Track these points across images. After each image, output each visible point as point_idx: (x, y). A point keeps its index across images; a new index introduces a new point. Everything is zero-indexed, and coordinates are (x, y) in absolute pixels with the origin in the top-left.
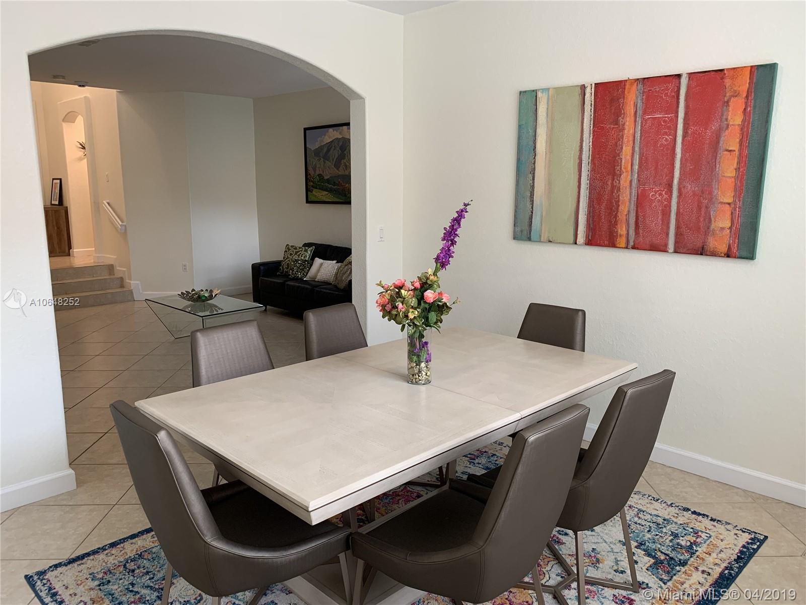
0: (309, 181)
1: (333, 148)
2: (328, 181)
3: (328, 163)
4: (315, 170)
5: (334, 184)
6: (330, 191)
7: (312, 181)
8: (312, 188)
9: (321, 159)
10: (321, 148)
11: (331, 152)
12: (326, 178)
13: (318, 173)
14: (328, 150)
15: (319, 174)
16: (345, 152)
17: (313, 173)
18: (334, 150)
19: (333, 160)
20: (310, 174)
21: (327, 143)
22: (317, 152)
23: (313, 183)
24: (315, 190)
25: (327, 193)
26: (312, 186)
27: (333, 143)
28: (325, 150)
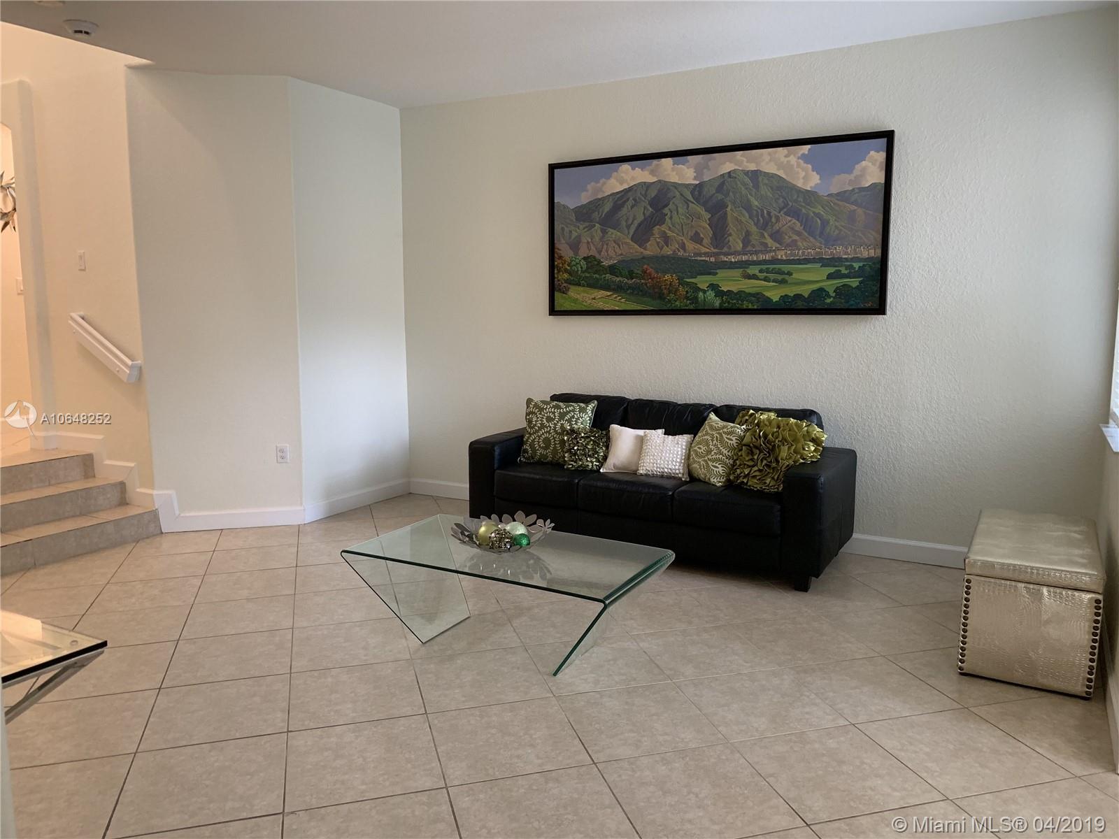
0: (559, 272)
1: (630, 202)
2: (612, 269)
3: (613, 234)
4: (575, 246)
5: (631, 275)
6: (618, 289)
7: (566, 271)
8: (565, 285)
9: (595, 226)
10: (596, 204)
11: (625, 210)
12: (606, 263)
13: (584, 252)
14: (617, 207)
15: (588, 257)
16: (666, 211)
17: (571, 254)
18: (632, 207)
19: (628, 227)
20: (560, 257)
21: (611, 195)
22: (585, 214)
23: (570, 274)
24: (573, 288)
25: (609, 293)
26: (567, 281)
27: (630, 194)
28: (607, 207)
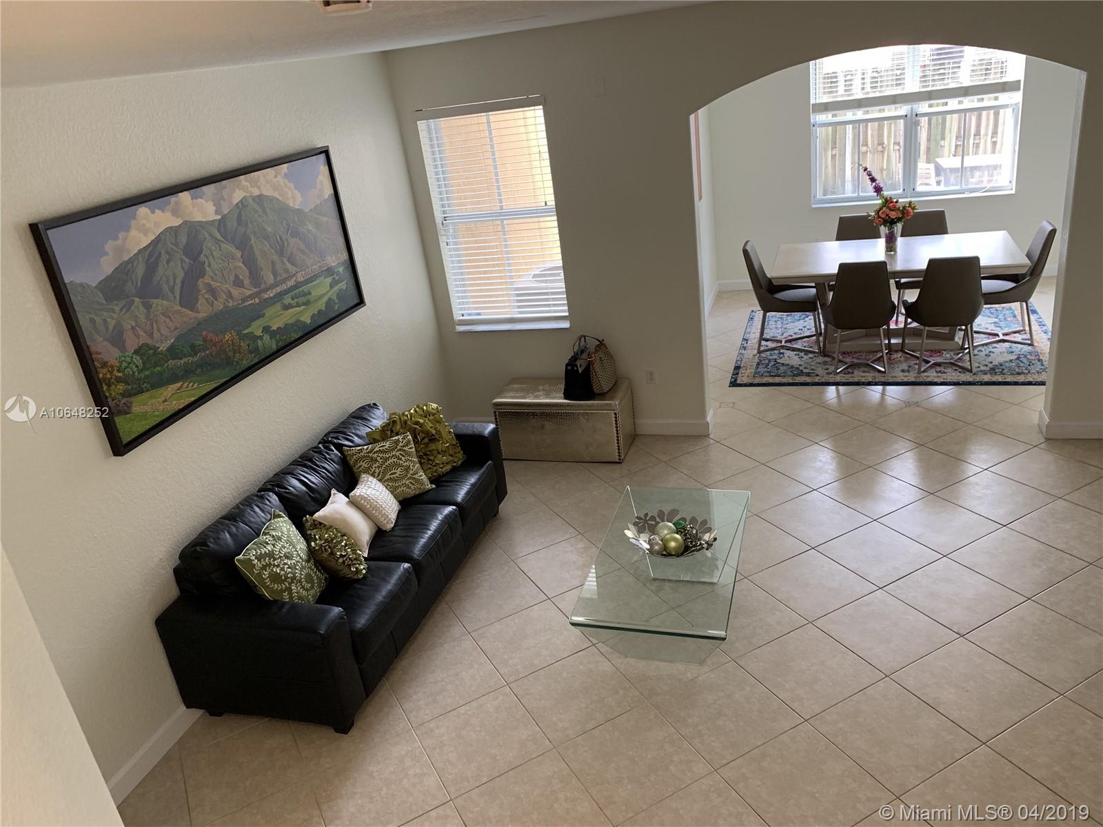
0: (109, 385)
1: (164, 257)
2: (173, 352)
3: (158, 304)
4: (117, 339)
5: (194, 350)
6: (185, 374)
7: (119, 380)
8: (124, 401)
9: (133, 302)
10: (124, 269)
11: (161, 271)
12: (163, 347)
13: (132, 344)
14: (151, 268)
15: (140, 348)
16: (202, 257)
17: (116, 353)
18: (168, 262)
19: (172, 290)
20: (104, 364)
21: (140, 251)
22: (114, 288)
23: (127, 383)
24: (136, 401)
25: (179, 385)
26: (124, 395)
27: (160, 245)
28: (140, 270)
